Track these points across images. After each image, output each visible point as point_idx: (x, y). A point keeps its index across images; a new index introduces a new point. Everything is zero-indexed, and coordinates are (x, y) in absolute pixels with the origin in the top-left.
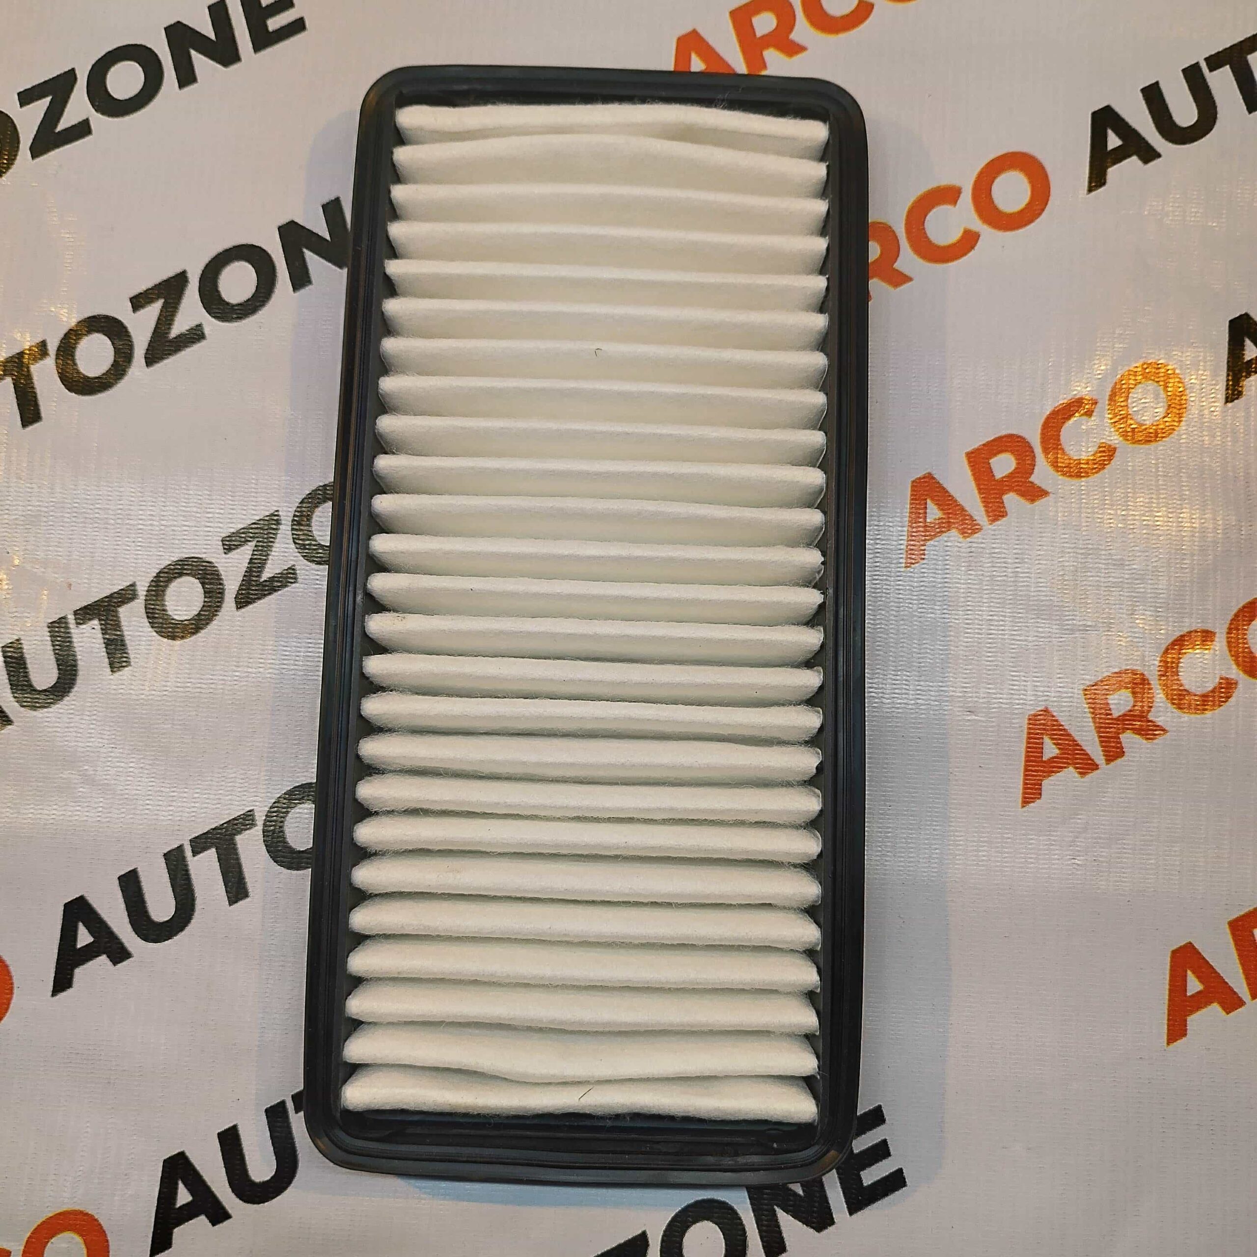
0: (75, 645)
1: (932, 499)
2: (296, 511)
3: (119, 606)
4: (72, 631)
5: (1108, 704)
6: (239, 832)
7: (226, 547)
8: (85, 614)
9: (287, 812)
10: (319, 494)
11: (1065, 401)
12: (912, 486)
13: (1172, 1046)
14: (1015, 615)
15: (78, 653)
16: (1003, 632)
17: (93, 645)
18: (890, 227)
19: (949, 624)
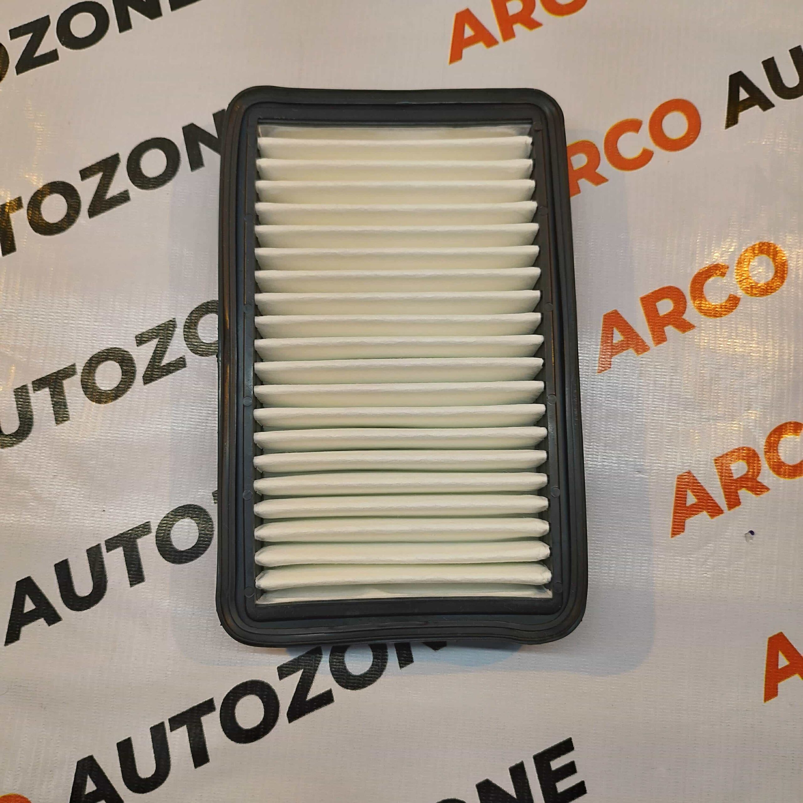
0: (32, 404)
1: (617, 328)
2: (187, 319)
3: (63, 379)
4: (30, 395)
5: (731, 470)
6: (139, 536)
7: (138, 342)
8: (39, 384)
9: (174, 524)
10: (204, 308)
11: (707, 266)
12: (604, 319)
13: (768, 702)
14: (670, 407)
15: (34, 410)
16: (662, 419)
17: (44, 405)
18: (594, 145)
19: (626, 412)
